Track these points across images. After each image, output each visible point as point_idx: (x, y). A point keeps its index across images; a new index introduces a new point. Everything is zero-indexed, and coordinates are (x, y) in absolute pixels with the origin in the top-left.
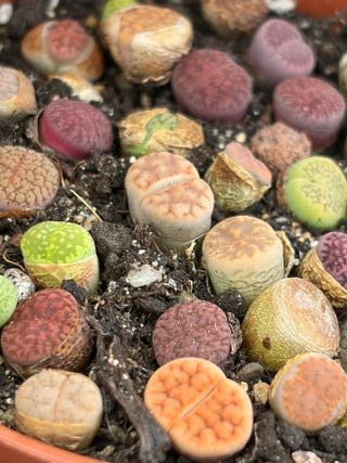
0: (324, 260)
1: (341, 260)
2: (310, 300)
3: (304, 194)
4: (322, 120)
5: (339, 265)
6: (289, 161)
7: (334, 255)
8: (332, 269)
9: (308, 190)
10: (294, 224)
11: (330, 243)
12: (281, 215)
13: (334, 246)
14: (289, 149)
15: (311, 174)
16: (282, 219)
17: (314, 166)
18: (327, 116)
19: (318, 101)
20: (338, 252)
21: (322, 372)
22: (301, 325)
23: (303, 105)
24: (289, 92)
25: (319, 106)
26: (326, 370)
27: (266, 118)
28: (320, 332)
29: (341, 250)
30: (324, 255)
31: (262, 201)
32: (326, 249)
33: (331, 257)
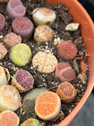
0: (17, 79)
1: (21, 79)
2: (10, 93)
3: (16, 56)
4: (25, 31)
5: (21, 80)
6: (14, 44)
7: (19, 78)
8: (19, 82)
9: (17, 55)
10: (13, 65)
11: (18, 74)
12: (10, 62)
13: (19, 75)
14: (14, 41)
15: (19, 49)
16: (10, 64)
17: (20, 47)
18: (26, 30)
19: (24, 26)
20: (20, 77)
21: (9, 117)
22: (6, 101)
23: (19, 27)
24: (16, 22)
25: (24, 27)
26: (11, 116)
27: (10, 30)
28: (12, 103)
29: (21, 76)
30: (16, 78)
31: (4, 58)
32: (17, 76)
33: (18, 78)
